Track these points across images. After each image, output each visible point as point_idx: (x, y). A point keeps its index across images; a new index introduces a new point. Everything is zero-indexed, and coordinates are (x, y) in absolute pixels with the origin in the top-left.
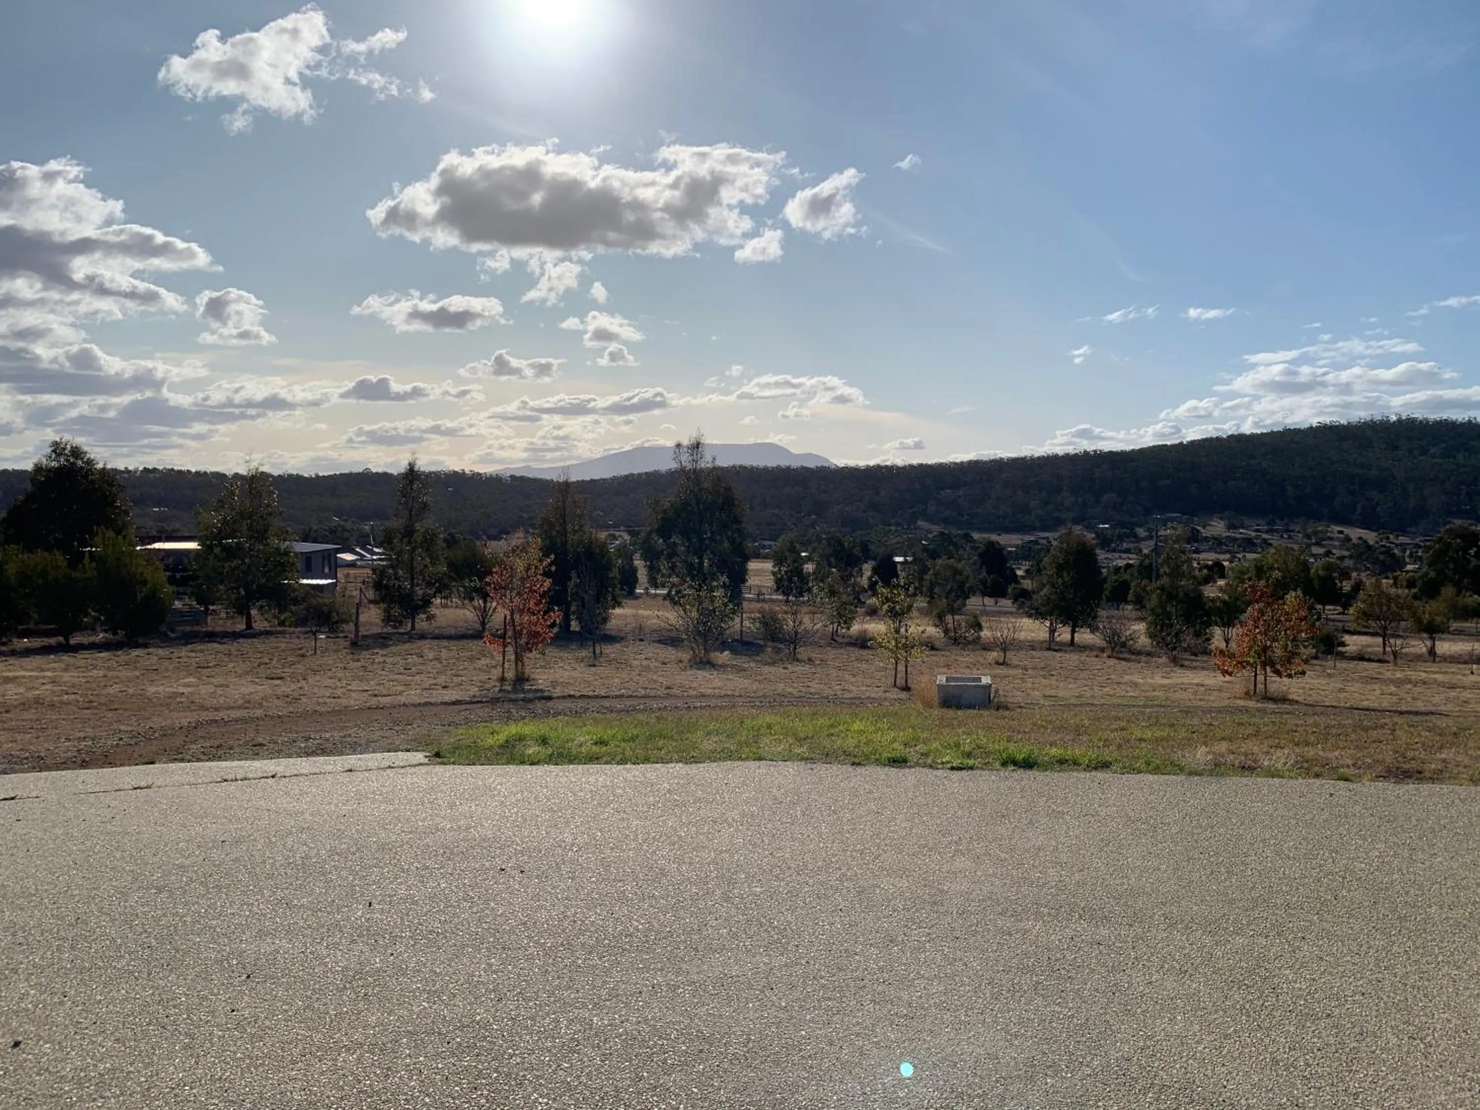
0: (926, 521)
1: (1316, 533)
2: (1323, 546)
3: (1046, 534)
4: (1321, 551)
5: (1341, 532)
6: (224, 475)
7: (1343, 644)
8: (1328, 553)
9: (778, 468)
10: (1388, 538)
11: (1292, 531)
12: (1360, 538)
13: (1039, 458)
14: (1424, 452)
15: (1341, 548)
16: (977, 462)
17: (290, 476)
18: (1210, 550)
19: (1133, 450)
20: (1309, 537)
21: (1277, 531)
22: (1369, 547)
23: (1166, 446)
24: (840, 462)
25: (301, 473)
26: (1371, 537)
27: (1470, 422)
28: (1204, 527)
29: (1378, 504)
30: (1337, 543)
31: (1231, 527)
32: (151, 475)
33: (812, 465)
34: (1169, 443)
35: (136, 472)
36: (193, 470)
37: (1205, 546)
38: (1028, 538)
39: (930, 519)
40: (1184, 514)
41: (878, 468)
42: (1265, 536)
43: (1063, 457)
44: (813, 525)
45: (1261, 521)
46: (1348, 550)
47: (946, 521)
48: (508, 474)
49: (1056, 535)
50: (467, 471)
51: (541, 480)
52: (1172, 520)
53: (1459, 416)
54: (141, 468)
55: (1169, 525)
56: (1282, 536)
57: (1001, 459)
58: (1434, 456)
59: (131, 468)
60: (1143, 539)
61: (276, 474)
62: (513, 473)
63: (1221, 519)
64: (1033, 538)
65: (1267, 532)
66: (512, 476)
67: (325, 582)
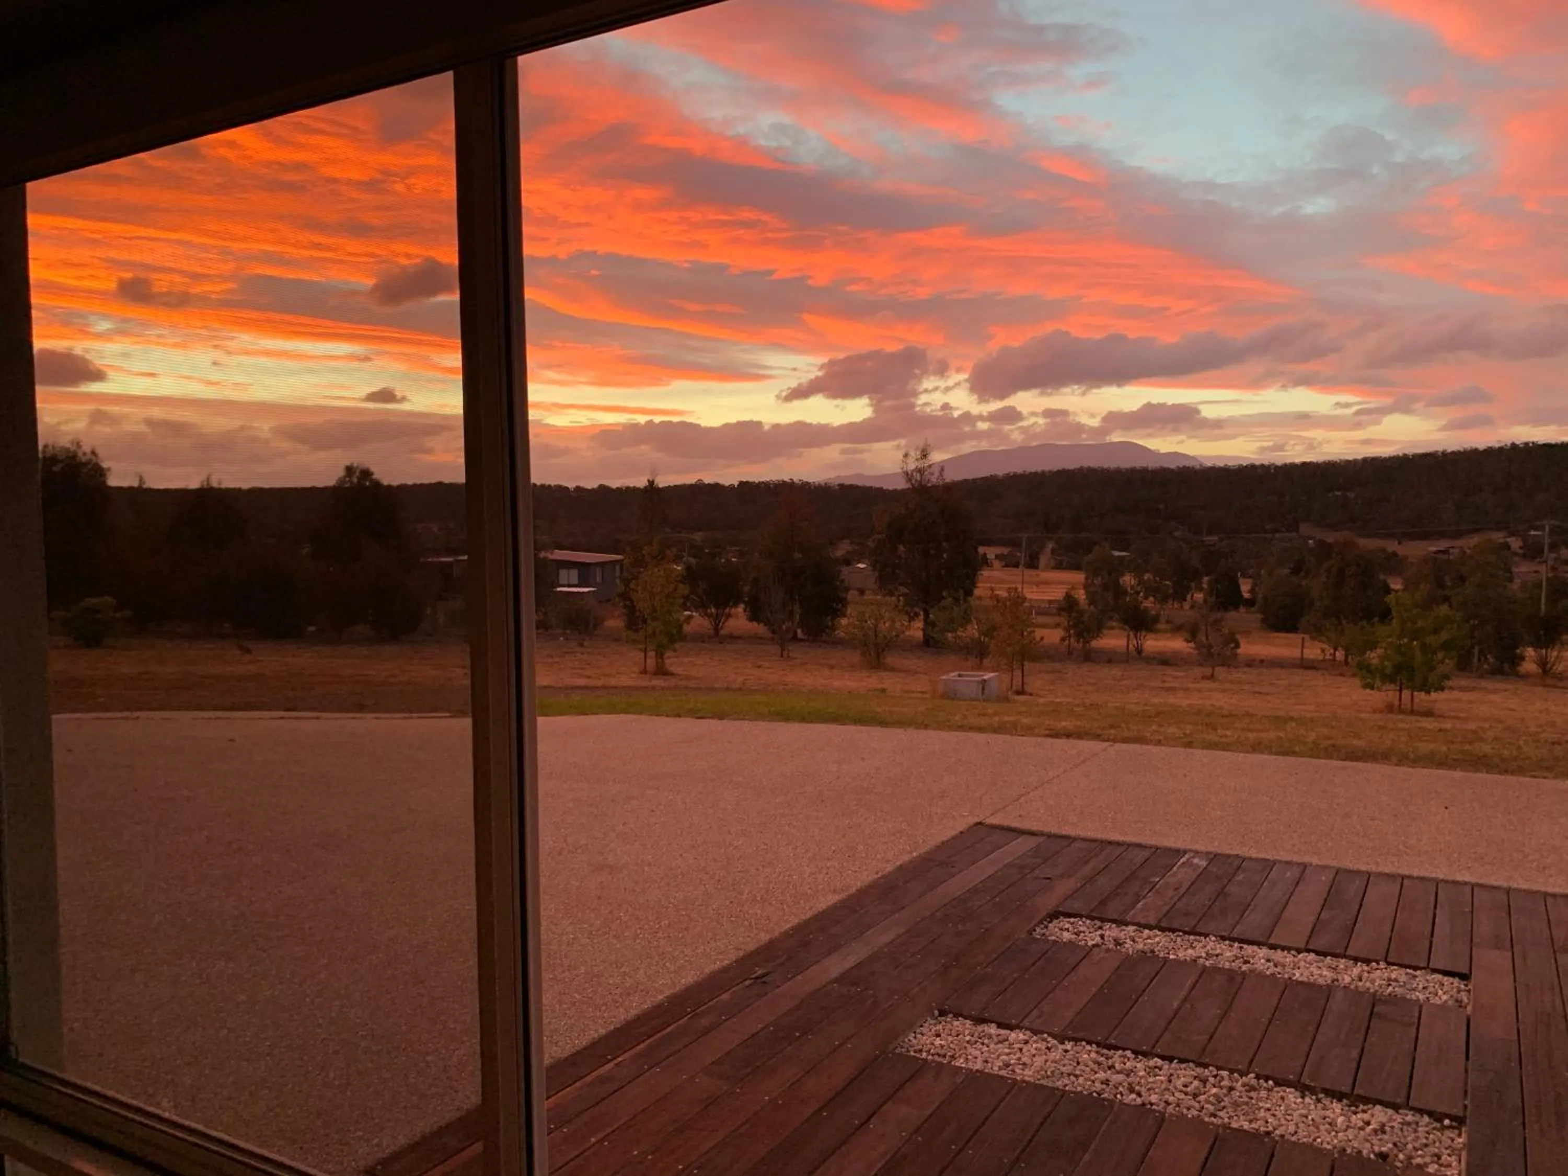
38: (1434, 547)
41: (1253, 467)
48: (838, 483)
50: (796, 481)
51: (870, 488)
64: (1442, 548)
67: (586, 590)
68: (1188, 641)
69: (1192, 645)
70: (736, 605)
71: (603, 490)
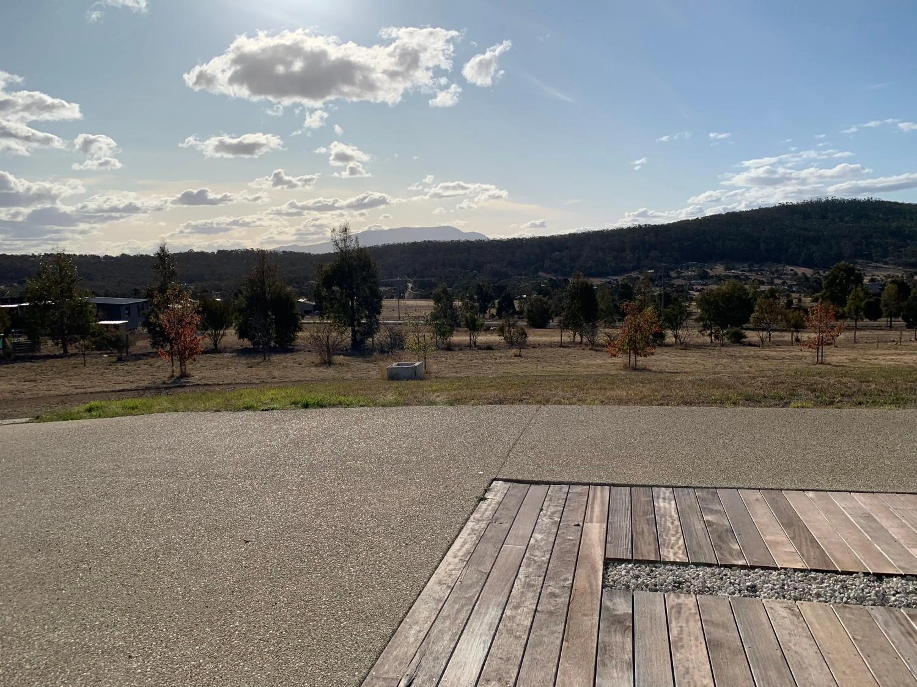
0: (543, 272)
1: (777, 271)
2: (781, 279)
3: (616, 278)
4: (780, 281)
5: (792, 270)
6: (99, 257)
7: (745, 337)
8: (784, 283)
9: (452, 242)
10: (818, 273)
11: (764, 270)
12: (803, 273)
13: (612, 230)
14: (841, 220)
15: (791, 279)
16: (574, 235)
17: (142, 256)
18: (715, 283)
19: (669, 224)
20: (772, 273)
21: (755, 271)
22: (807, 279)
23: (688, 220)
24: (491, 237)
25: (148, 254)
26: (809, 272)
27: (868, 200)
28: (711, 270)
29: (814, 252)
30: (789, 277)
31: (727, 269)
32: (50, 258)
33: (473, 239)
34: (690, 219)
35: (39, 256)
36: (78, 254)
37: (711, 281)
38: (604, 280)
39: (546, 271)
40: (699, 262)
41: (514, 240)
42: (746, 273)
43: (626, 229)
44: (474, 277)
45: (746, 265)
46: (795, 280)
47: (555, 272)
48: (281, 250)
49: (622, 278)
50: (255, 249)
51: (302, 253)
52: (692, 266)
53: (862, 197)
54: (43, 254)
55: (690, 269)
56: (757, 274)
57: (589, 232)
58: (847, 223)
59: (36, 254)
60: (674, 278)
61: (132, 255)
62: (284, 250)
63: (722, 264)
64: (608, 280)
65: (748, 271)
66: (283, 252)
67: (120, 322)
68: (500, 336)
69: (502, 338)
70: (228, 327)
71: (124, 256)
